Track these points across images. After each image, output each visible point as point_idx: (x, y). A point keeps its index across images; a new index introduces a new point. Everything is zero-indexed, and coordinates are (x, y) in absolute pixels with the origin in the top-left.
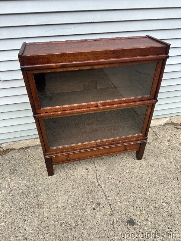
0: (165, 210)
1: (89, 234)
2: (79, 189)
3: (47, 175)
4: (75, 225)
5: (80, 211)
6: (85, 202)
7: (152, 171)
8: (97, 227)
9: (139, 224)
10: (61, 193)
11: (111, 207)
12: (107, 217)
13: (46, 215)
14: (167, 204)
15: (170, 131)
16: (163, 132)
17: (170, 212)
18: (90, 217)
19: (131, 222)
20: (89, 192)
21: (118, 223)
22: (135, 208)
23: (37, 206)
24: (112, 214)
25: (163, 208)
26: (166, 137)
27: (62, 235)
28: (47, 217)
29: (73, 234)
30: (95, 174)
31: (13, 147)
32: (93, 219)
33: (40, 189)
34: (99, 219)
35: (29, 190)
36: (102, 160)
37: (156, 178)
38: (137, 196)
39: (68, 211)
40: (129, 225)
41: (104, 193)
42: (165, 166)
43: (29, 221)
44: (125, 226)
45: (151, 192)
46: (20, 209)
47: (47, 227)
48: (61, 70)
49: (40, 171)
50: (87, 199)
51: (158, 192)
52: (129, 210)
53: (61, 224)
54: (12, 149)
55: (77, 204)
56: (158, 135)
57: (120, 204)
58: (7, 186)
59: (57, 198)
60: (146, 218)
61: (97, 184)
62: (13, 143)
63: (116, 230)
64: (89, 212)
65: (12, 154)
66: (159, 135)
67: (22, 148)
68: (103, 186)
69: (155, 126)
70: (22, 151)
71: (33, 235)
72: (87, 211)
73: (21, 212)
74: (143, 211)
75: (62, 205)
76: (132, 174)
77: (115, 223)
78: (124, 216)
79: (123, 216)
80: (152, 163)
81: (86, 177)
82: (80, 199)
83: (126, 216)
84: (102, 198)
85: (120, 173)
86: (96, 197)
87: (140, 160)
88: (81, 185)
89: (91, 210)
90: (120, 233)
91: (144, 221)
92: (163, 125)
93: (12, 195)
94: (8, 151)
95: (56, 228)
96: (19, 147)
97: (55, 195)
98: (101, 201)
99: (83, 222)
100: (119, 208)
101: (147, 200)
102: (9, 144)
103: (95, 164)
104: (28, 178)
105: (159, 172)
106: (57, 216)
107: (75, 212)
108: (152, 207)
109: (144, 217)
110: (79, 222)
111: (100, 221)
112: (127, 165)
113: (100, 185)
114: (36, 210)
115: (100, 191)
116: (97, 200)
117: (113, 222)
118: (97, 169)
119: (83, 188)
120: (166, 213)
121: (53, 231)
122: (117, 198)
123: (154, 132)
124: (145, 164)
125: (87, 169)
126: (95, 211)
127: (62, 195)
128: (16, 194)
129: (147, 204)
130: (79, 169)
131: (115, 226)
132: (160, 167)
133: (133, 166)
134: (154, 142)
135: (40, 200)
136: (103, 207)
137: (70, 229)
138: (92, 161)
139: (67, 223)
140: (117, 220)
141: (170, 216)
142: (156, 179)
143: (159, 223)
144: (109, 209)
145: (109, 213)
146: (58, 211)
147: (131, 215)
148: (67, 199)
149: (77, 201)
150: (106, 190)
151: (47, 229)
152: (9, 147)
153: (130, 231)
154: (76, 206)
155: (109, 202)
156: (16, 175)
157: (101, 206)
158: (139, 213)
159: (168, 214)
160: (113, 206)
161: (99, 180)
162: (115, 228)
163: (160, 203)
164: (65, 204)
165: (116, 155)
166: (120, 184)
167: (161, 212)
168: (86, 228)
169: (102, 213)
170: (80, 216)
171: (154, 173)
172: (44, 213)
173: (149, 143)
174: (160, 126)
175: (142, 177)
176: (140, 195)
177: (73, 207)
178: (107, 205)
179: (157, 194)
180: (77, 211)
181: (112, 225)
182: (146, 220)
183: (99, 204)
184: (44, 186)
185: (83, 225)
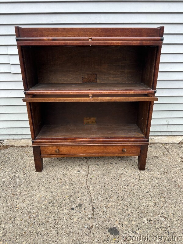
0: (162, 225)
1: (57, 234)
2: (63, 187)
4: (45, 221)
5: (56, 208)
6: (65, 201)
7: (154, 183)
8: (69, 228)
9: (123, 234)
10: (43, 188)
11: (93, 211)
12: (86, 220)
13: (18, 206)
14: (167, 220)
16: (177, 150)
17: (169, 229)
18: (65, 216)
19: (114, 231)
20: (73, 192)
21: (97, 229)
22: (123, 216)
23: (12, 196)
24: (92, 218)
25: (160, 223)
26: (179, 154)
27: (26, 229)
28: (18, 208)
29: (39, 230)
30: (86, 177)
31: (13, 144)
32: (68, 219)
33: (23, 181)
34: (75, 220)
35: (12, 181)
36: (98, 165)
37: (157, 190)
38: (128, 205)
39: (43, 206)
40: (109, 234)
41: (90, 196)
42: (173, 180)
44: (105, 233)
45: (148, 203)
47: (14, 217)
49: (29, 166)
50: (68, 198)
51: (157, 205)
52: (115, 217)
53: (30, 218)
54: (11, 146)
55: (55, 201)
56: (169, 151)
57: (105, 209)
59: (36, 192)
60: (134, 230)
61: (85, 186)
62: (14, 140)
63: (92, 236)
64: (66, 211)
65: (10, 150)
66: (171, 152)
67: (21, 147)
68: (91, 189)
69: (168, 144)
70: (20, 148)
72: (64, 209)
74: (133, 222)
75: (39, 199)
76: (128, 182)
77: (93, 228)
78: (107, 222)
79: (105, 223)
80: (156, 175)
81: (75, 178)
82: (61, 197)
83: (109, 223)
84: (86, 200)
85: (115, 179)
86: (80, 197)
87: (142, 171)
88: (67, 184)
89: (69, 210)
90: (96, 240)
91: (131, 233)
92: (178, 143)
94: (8, 146)
95: (23, 221)
96: (18, 145)
97: (35, 189)
98: (84, 203)
99: (55, 220)
100: (103, 213)
102: (10, 140)
103: (89, 168)
104: (15, 170)
105: (163, 185)
106: (29, 209)
107: (51, 208)
108: (145, 219)
109: (131, 228)
110: (50, 220)
111: (76, 223)
112: (126, 173)
113: (88, 187)
114: (9, 200)
115: (86, 193)
116: (80, 201)
117: (92, 226)
118: (90, 172)
119: (67, 187)
120: (164, 229)
121: (18, 222)
122: (104, 203)
123: (165, 148)
124: (147, 175)
125: (79, 171)
126: (74, 211)
127: (42, 190)
129: (140, 215)
130: (70, 170)
131: (92, 231)
132: (165, 180)
133: (132, 175)
134: (163, 156)
135: (18, 191)
136: (84, 209)
137: (38, 224)
138: (86, 165)
139: (37, 218)
140: (97, 225)
141: (167, 233)
142: (158, 192)
144: (91, 212)
145: (90, 216)
146: (32, 205)
147: (116, 223)
148: (46, 195)
149: (57, 198)
150: (93, 193)
151: (13, 219)
152: (10, 144)
153: (110, 240)
154: (54, 203)
155: (93, 205)
156: (5, 166)
157: (82, 208)
158: (126, 223)
159: (166, 230)
160: (97, 210)
161: (88, 182)
162: (91, 233)
163: (157, 216)
164: (43, 199)
165: (116, 163)
166: (112, 189)
167: (156, 227)
168: (56, 226)
169: (80, 215)
170: (54, 213)
171: (157, 185)
172: (17, 204)
173: (157, 157)
174: (173, 144)
175: (140, 187)
176: (133, 204)
177: (50, 203)
178: (89, 207)
179: (156, 207)
180: (53, 207)
181: (89, 229)
182: (133, 232)
183: (80, 205)
184: (28, 180)
185: (54, 222)
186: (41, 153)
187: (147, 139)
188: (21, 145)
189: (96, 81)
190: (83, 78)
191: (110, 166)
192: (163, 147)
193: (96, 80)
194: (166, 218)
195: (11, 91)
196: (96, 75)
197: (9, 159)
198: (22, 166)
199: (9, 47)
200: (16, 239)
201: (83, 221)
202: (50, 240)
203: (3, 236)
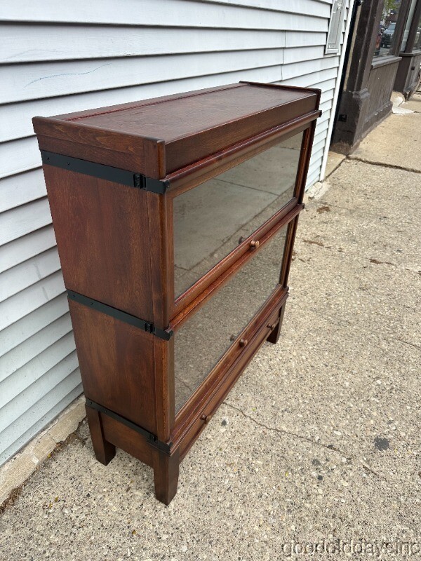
0: (387, 389)
1: (366, 524)
2: (257, 470)
3: (160, 506)
4: (331, 536)
5: (308, 505)
6: (297, 481)
7: (311, 347)
8: (359, 500)
9: (390, 436)
10: (239, 511)
11: (335, 449)
12: (351, 469)
14: (381, 379)
17: (395, 386)
18: (332, 498)
20: (279, 458)
21: (371, 462)
22: (360, 418)
24: (350, 459)
25: (384, 388)
30: (248, 419)
32: (341, 495)
34: (346, 484)
37: (327, 354)
38: (341, 400)
39: (293, 527)
40: (384, 451)
41: (300, 437)
42: (316, 328)
44: (382, 456)
45: (347, 379)
49: (131, 516)
50: (290, 473)
51: (354, 372)
52: (358, 429)
55: (289, 500)
57: (339, 433)
59: (244, 528)
60: (386, 420)
61: (272, 433)
63: (381, 474)
64: (320, 491)
68: (284, 428)
72: (316, 492)
74: (373, 414)
75: (269, 529)
76: (295, 372)
77: (368, 466)
78: (364, 444)
79: (364, 446)
81: (240, 439)
82: (281, 484)
83: (366, 441)
84: (308, 449)
85: (278, 383)
86: (298, 454)
87: (278, 343)
88: (251, 459)
89: (320, 485)
90: (391, 474)
91: (390, 426)
98: (312, 454)
99: (333, 517)
100: (345, 440)
101: (357, 395)
107: (304, 515)
108: (373, 399)
109: (382, 422)
110: (331, 524)
111: (352, 486)
113: (278, 431)
115: (292, 440)
116: (306, 459)
117: (365, 467)
118: (238, 407)
119: (260, 462)
120: (394, 392)
122: (326, 427)
124: (290, 342)
125: (224, 423)
126: (326, 478)
127: (243, 513)
129: (364, 399)
130: (209, 436)
131: (375, 470)
133: (280, 358)
136: (327, 460)
140: (365, 459)
143: (404, 413)
144: (337, 454)
145: (345, 459)
147: (369, 433)
148: (262, 510)
149: (281, 492)
150: (297, 430)
153: (395, 457)
154: (292, 504)
155: (323, 443)
157: (323, 463)
158: (372, 422)
160: (336, 445)
161: (266, 424)
162: (378, 473)
163: (373, 384)
164: (271, 521)
166: (301, 401)
167: (388, 396)
168: (349, 520)
169: (337, 472)
170: (317, 512)
171: (318, 348)
175: (312, 367)
176: (342, 395)
177: (289, 511)
178: (326, 452)
179: (356, 375)
180: (303, 509)
181: (369, 473)
182: (389, 423)
183: (316, 462)
184: (187, 536)
185: (340, 521)
194: (377, 377)
198: (116, 535)
201: (351, 473)
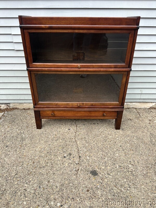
0: (129, 170)
1: (54, 174)
2: (58, 141)
4: (45, 165)
5: (52, 156)
6: (59, 151)
7: (126, 140)
8: (62, 170)
9: (100, 175)
10: (42, 142)
11: (80, 158)
12: (74, 165)
13: (24, 154)
14: (133, 166)
15: (154, 113)
16: (147, 114)
17: (134, 172)
18: (59, 162)
19: (94, 173)
20: (65, 145)
21: (82, 171)
23: (20, 147)
24: (79, 164)
25: (128, 168)
26: (148, 117)
27: (32, 170)
28: (25, 156)
29: (40, 171)
30: (75, 133)
31: (18, 107)
32: (61, 164)
33: (27, 136)
34: (67, 165)
36: (84, 125)
38: (106, 155)
39: (43, 155)
40: (91, 175)
41: (78, 148)
42: (141, 138)
43: (10, 155)
44: (88, 174)
45: (120, 154)
46: (7, 146)
47: (22, 162)
48: (49, 31)
49: (31, 125)
50: (61, 149)
52: (95, 164)
53: (34, 163)
54: (16, 108)
55: (52, 151)
56: (141, 115)
57: (88, 158)
58: (3, 131)
59: (38, 145)
61: (74, 140)
62: (18, 104)
63: (78, 176)
65: (16, 111)
67: (24, 109)
68: (78, 143)
69: (140, 109)
70: (23, 111)
71: (9, 165)
72: (59, 157)
73: (7, 148)
74: (108, 167)
75: (40, 150)
76: (107, 138)
77: (80, 170)
79: (88, 167)
80: (128, 134)
81: (66, 134)
82: (56, 148)
83: (91, 167)
85: (96, 135)
86: (70, 149)
87: (117, 130)
88: (60, 139)
89: (62, 158)
90: (81, 179)
91: (106, 175)
92: (148, 109)
93: (5, 137)
94: (14, 109)
95: (29, 165)
96: (22, 108)
97: (36, 142)
98: (73, 152)
99: (52, 164)
100: (87, 160)
101: (114, 160)
102: (15, 104)
103: (77, 127)
104: (20, 128)
105: (133, 141)
106: (33, 157)
107: (49, 156)
108: (117, 166)
109: (107, 171)
110: (49, 164)
111: (67, 167)
112: (105, 131)
113: (76, 141)
114: (18, 150)
115: (75, 146)
116: (70, 151)
117: (78, 169)
118: (78, 130)
119: (61, 141)
120: (130, 173)
121: (25, 166)
122: (88, 153)
123: (138, 112)
124: (122, 133)
125: (69, 129)
126: (65, 159)
128: (8, 136)
129: (114, 162)
130: (62, 128)
132: (135, 138)
133: (110, 133)
134: (135, 119)
135: (24, 143)
136: (73, 157)
137: (40, 167)
138: (75, 125)
139: (39, 163)
140: (82, 169)
141: (132, 176)
142: (129, 146)
143: (120, 179)
144: (78, 160)
145: (77, 162)
146: (35, 153)
147: (96, 168)
148: (45, 146)
149: (53, 149)
150: (80, 146)
151: (22, 163)
152: (15, 107)
153: (91, 179)
155: (80, 154)
156: (13, 124)
157: (72, 156)
158: (103, 168)
159: (131, 173)
160: (82, 158)
161: (76, 138)
162: (78, 174)
163: (126, 164)
164: (43, 149)
165: (98, 124)
166: (94, 143)
167: (125, 171)
168: (53, 169)
169: (70, 161)
170: (51, 160)
171: (128, 141)
172: (24, 152)
173: (130, 119)
174: (145, 109)
175: (115, 142)
176: (109, 154)
177: (48, 153)
178: (77, 156)
179: (126, 157)
180: (50, 156)
181: (76, 171)
182: (108, 174)
183: (70, 154)
184: (31, 135)
185: (51, 166)
186: (41, 115)
187: (122, 107)
188: (24, 108)
189: (84, 59)
190: (73, 56)
191: (93, 126)
192: (136, 111)
193: (84, 57)
194: (133, 165)
195: (15, 64)
196: (84, 54)
197: (15, 118)
198: (26, 125)
199: (12, 28)
200: (25, 177)
201: (72, 165)
202: (49, 178)
203: (16, 175)
